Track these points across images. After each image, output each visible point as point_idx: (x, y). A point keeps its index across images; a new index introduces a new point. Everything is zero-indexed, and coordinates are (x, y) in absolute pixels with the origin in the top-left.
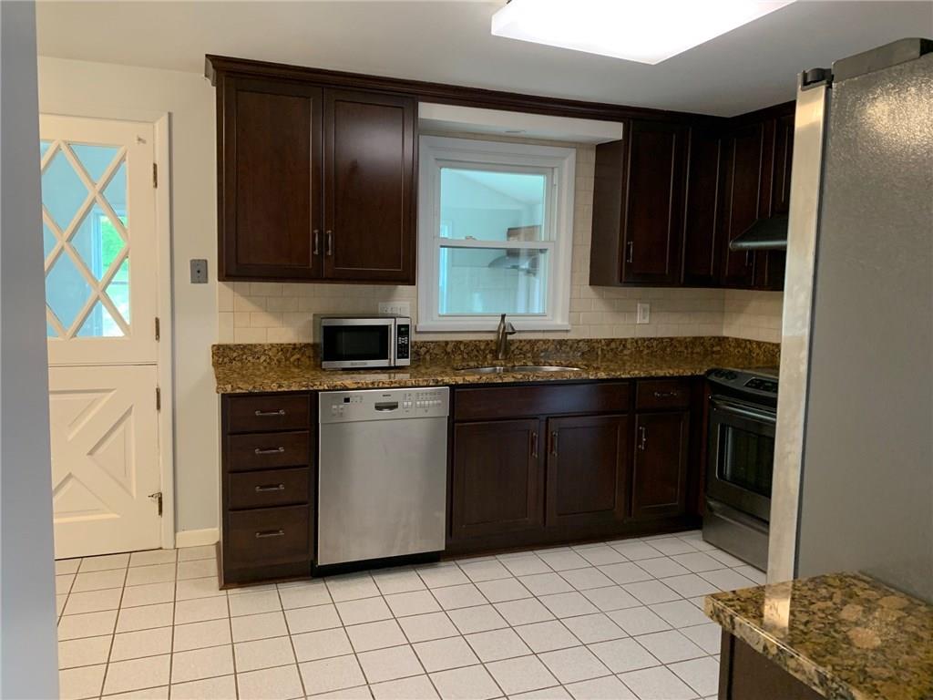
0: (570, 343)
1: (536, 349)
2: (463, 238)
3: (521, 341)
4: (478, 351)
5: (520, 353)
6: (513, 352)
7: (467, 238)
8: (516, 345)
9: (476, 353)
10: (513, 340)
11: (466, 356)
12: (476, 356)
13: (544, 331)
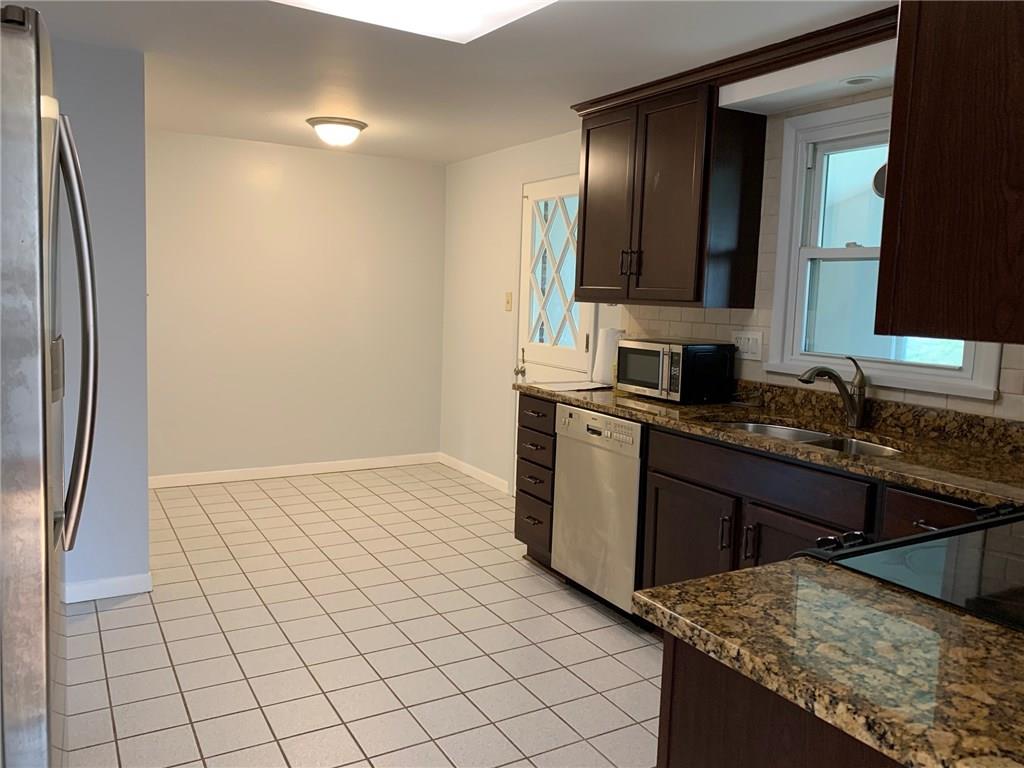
0: (989, 424)
1: (922, 424)
2: (844, 246)
3: (898, 405)
4: (834, 410)
5: (896, 425)
6: (885, 420)
7: (848, 245)
8: (891, 410)
9: (832, 412)
10: (886, 402)
11: (817, 413)
12: (832, 417)
13: (947, 396)
